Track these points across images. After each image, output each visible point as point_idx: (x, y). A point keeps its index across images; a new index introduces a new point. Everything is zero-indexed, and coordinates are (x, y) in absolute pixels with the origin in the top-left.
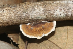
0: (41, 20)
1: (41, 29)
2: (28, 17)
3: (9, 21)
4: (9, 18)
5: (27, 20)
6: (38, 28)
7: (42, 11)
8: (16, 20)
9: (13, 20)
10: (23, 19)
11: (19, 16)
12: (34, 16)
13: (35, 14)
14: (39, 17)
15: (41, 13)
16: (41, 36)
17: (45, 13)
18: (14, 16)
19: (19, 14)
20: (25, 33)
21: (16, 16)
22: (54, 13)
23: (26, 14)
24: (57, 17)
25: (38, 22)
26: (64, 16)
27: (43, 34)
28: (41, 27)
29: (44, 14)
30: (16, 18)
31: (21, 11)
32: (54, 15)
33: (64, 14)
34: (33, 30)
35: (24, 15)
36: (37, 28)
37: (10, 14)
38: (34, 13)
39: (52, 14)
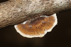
0: (40, 15)
1: (42, 25)
2: (24, 13)
3: (2, 21)
4: (2, 17)
5: (23, 16)
6: (38, 25)
7: (39, 3)
8: (10, 19)
9: (7, 18)
10: (18, 15)
11: (14, 14)
12: (31, 10)
13: (32, 8)
14: (37, 10)
15: (39, 5)
16: (43, 33)
17: (43, 4)
18: (8, 14)
19: (13, 11)
20: (24, 33)
21: (10, 13)
22: (54, 2)
23: (22, 8)
24: (57, 6)
25: (36, 18)
26: (66, 4)
27: (46, 30)
28: (41, 24)
29: (42, 6)
30: (10, 16)
31: (14, 7)
32: (54, 5)
33: (66, 2)
34: (32, 28)
35: (19, 11)
36: (36, 25)
37: (3, 12)
38: (30, 6)
39: (52, 5)
